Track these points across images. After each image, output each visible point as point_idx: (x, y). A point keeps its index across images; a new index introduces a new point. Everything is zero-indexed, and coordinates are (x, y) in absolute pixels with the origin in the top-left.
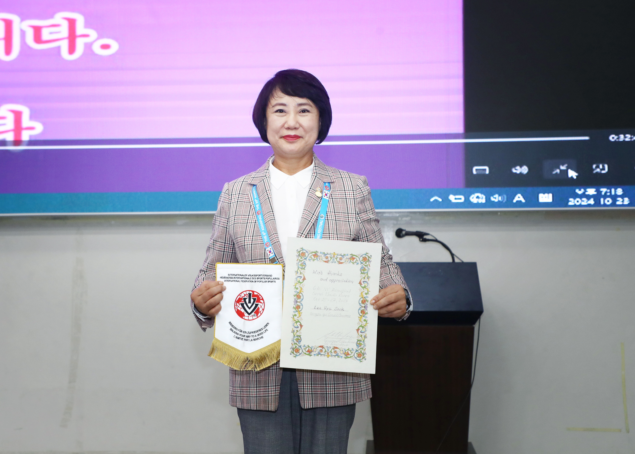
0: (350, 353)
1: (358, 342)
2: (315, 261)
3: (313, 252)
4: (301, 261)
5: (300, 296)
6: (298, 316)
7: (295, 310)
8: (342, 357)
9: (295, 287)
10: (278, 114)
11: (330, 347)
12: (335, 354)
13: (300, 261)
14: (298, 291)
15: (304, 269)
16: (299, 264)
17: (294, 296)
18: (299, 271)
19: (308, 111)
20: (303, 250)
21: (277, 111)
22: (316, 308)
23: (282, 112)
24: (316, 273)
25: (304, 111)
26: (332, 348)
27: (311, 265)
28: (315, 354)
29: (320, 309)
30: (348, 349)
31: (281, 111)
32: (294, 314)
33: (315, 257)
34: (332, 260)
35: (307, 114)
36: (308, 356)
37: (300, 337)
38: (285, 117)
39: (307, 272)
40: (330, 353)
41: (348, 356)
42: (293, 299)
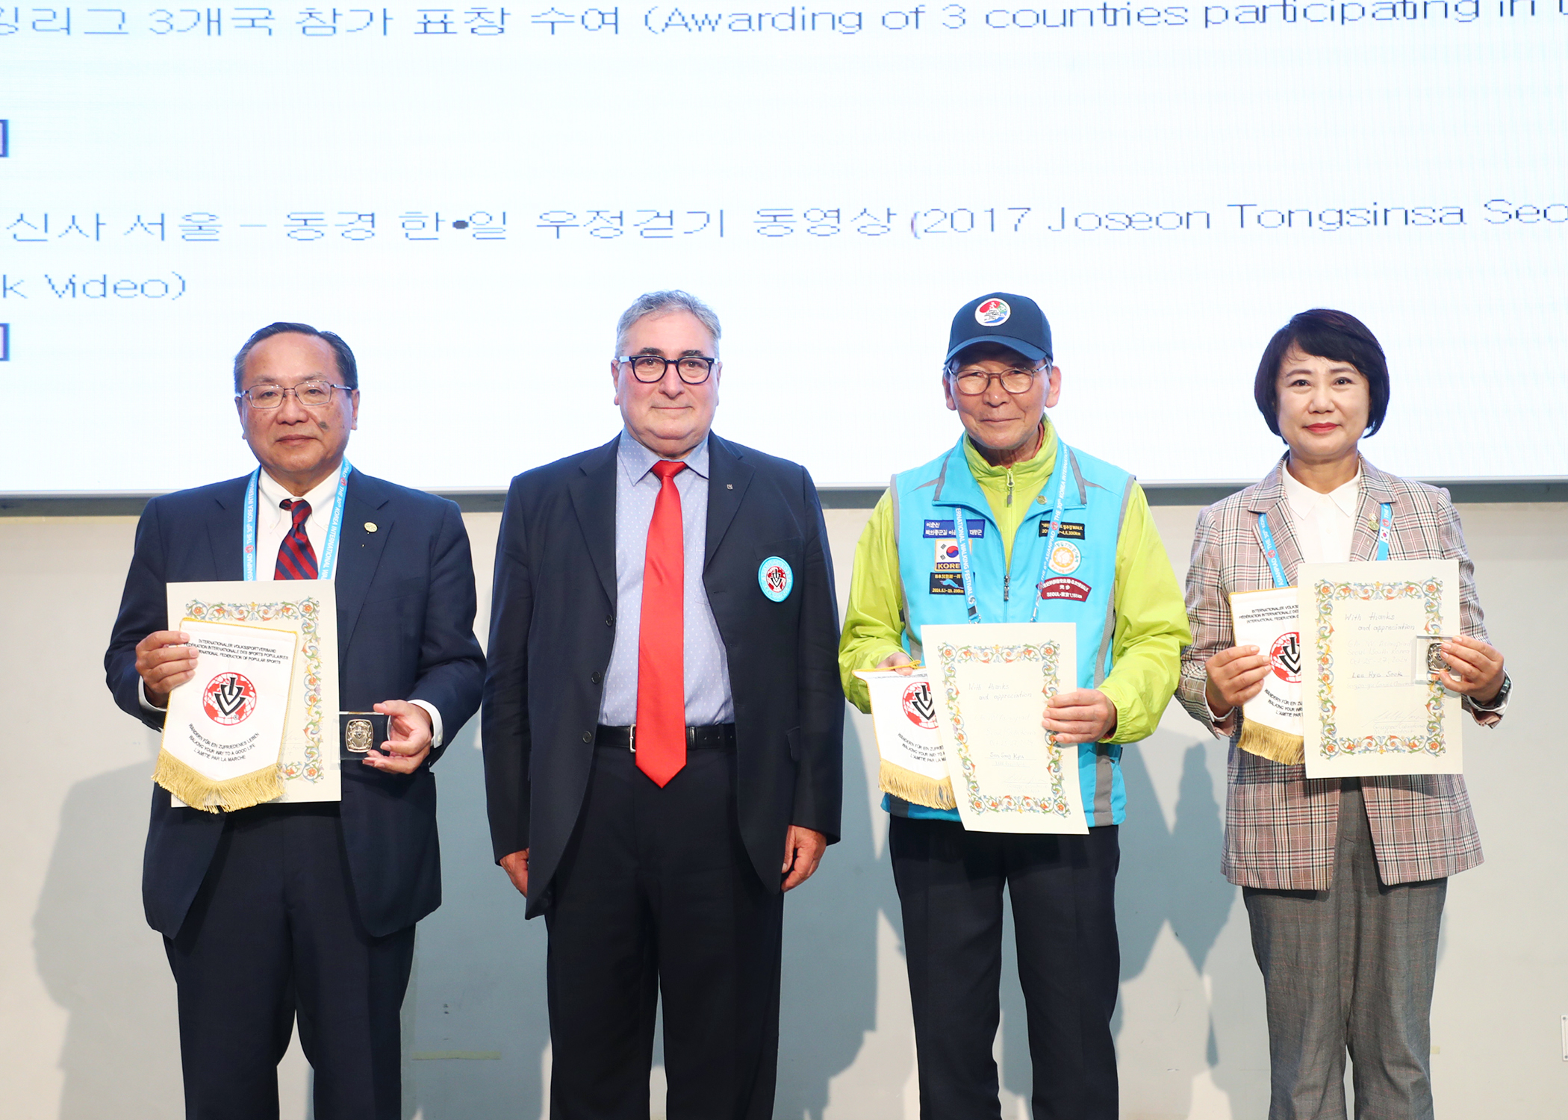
0: (1417, 744)
1: (1431, 726)
2: (1347, 599)
3: (1341, 585)
4: (1324, 601)
5: (1327, 660)
6: (1326, 692)
7: (1321, 683)
8: (1404, 751)
9: (1318, 646)
10: (1296, 388)
11: (1384, 737)
12: (1393, 748)
13: (1322, 601)
14: (1323, 651)
15: (1330, 613)
16: (1321, 606)
17: (1318, 660)
18: (1321, 618)
19: (1349, 381)
20: (1325, 583)
21: (1294, 384)
22: (1355, 676)
23: (1304, 385)
24: (1351, 618)
25: (1341, 381)
26: (1387, 738)
27: (1341, 607)
28: (1360, 750)
29: (1362, 677)
30: (1413, 737)
31: (1302, 383)
32: (1321, 689)
33: (1345, 593)
34: (1374, 595)
35: (1347, 386)
36: (1350, 755)
37: (1334, 726)
38: (1309, 394)
39: (1336, 619)
40: (1384, 747)
41: (1415, 748)
42: (1316, 664)
